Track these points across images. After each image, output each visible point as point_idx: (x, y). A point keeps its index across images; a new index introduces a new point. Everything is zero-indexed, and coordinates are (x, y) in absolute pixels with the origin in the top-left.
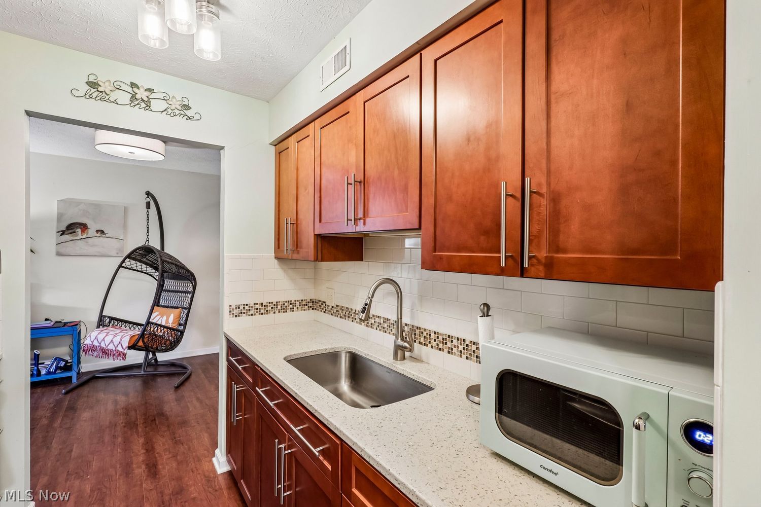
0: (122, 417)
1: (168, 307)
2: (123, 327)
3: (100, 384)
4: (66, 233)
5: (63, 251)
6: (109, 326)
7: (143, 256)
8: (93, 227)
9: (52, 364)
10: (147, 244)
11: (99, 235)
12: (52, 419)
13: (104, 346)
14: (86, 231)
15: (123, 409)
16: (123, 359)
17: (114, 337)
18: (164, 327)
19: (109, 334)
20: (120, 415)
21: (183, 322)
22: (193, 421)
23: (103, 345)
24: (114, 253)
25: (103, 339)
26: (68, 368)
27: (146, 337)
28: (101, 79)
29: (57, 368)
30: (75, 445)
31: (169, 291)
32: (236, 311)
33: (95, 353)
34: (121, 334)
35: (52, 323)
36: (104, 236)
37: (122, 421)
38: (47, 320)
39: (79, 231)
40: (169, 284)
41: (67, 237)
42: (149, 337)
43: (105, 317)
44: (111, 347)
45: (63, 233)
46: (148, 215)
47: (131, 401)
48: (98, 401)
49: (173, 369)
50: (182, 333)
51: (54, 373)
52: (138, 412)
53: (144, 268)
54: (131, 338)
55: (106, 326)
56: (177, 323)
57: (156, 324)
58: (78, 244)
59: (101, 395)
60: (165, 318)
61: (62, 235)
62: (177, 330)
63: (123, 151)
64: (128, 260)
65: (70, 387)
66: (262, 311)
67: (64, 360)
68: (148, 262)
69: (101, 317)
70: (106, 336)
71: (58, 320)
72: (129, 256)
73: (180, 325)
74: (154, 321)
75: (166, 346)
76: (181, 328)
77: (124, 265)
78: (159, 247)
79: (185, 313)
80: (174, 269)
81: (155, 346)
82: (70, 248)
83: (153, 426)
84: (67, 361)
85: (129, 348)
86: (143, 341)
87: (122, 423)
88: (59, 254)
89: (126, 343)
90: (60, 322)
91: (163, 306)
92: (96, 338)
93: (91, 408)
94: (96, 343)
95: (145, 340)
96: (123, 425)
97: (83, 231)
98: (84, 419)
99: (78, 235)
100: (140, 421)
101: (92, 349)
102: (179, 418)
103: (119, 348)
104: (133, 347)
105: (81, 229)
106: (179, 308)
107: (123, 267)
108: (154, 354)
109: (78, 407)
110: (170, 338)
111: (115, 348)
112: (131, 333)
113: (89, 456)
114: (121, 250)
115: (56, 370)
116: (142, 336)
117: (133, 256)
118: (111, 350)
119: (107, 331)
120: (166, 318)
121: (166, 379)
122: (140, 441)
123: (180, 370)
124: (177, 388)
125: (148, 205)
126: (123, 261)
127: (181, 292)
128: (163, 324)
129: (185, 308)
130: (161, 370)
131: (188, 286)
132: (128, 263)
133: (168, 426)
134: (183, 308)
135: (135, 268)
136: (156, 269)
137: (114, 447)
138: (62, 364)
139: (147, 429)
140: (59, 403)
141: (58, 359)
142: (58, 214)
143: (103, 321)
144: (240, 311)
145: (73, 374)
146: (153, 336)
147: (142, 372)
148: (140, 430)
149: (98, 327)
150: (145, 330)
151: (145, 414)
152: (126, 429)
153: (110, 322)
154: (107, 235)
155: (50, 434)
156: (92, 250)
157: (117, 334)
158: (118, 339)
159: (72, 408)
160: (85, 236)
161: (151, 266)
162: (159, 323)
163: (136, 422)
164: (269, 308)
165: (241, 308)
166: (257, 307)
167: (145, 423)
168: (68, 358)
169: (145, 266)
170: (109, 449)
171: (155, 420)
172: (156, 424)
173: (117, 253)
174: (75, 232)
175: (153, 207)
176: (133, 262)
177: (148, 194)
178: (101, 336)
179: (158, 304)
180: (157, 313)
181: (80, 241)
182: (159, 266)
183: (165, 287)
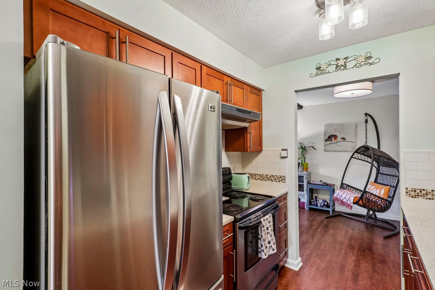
0: (347, 240)
1: (382, 184)
2: (354, 191)
3: (343, 219)
4: (328, 140)
5: (326, 149)
6: (346, 189)
7: (365, 151)
8: (340, 136)
9: (322, 203)
10: (366, 145)
11: (342, 140)
12: (318, 227)
13: (342, 199)
14: (336, 139)
15: (349, 236)
16: (351, 209)
17: (347, 195)
18: (376, 196)
19: (345, 193)
20: (347, 239)
21: (391, 196)
22: (390, 264)
24: (350, 150)
26: (328, 206)
27: (364, 199)
29: (324, 205)
30: (323, 244)
31: (383, 174)
32: (413, 193)
34: (350, 195)
35: (322, 183)
36: (345, 141)
37: (347, 243)
38: (321, 181)
39: (333, 139)
40: (383, 169)
41: (328, 142)
42: (366, 200)
43: (344, 184)
44: (345, 200)
45: (326, 140)
46: (366, 127)
47: (355, 234)
48: (338, 227)
49: (386, 226)
50: (391, 203)
51: (323, 207)
52: (357, 241)
53: (366, 158)
54: (355, 198)
55: (344, 189)
56: (387, 196)
57: (370, 193)
58: (333, 146)
59: (341, 225)
60: (378, 190)
61: (326, 141)
62: (387, 200)
63: (348, 94)
64: (356, 154)
65: (329, 216)
67: (327, 202)
68: (368, 155)
69: (342, 184)
70: (343, 194)
71: (325, 182)
72: (356, 152)
73: (389, 197)
74: (370, 191)
75: (378, 208)
76: (390, 199)
77: (354, 156)
79: (393, 190)
82: (330, 147)
83: (363, 254)
84: (328, 203)
85: (354, 203)
86: (362, 202)
87: (347, 244)
88: (325, 151)
89: (352, 200)
90: (326, 183)
91: (379, 183)
92: (339, 194)
93: (335, 229)
94: (338, 197)
95: (364, 202)
96: (347, 245)
97: (335, 139)
98: (330, 233)
99: (332, 141)
100: (356, 247)
101: (337, 199)
102: (380, 257)
103: (349, 202)
104: (356, 203)
105: (334, 138)
106: (389, 186)
107: (354, 158)
108: (374, 212)
109: (329, 226)
110: (381, 204)
111: (347, 202)
112: (356, 195)
113: (327, 252)
114: (354, 148)
115: (323, 206)
116: (361, 198)
117: (359, 151)
118: (345, 202)
119: (344, 192)
120: (380, 191)
121: (380, 230)
122: (353, 258)
123: (391, 227)
124: (386, 238)
125: (366, 121)
126: (353, 155)
127: (391, 175)
128: (377, 194)
129: (393, 187)
130: (379, 223)
131: (395, 172)
132: (356, 155)
133: (372, 259)
134: (391, 186)
135: (360, 159)
136: (371, 158)
137: (339, 254)
138: (326, 204)
139: (359, 253)
140: (322, 221)
141: (324, 201)
142: (325, 131)
143: (343, 186)
144: (417, 193)
145: (330, 210)
146: (369, 200)
147: (365, 221)
148: (355, 252)
149: (341, 189)
150: (362, 195)
151: (360, 245)
152: (348, 247)
153: (347, 187)
154: (346, 140)
155: (315, 234)
156: (339, 149)
157: (348, 194)
158: (349, 197)
159: (327, 226)
160: (336, 142)
162: (374, 193)
163: (354, 247)
165: (418, 191)
167: (359, 250)
168: (329, 202)
169: (366, 157)
170: (337, 253)
171: (365, 251)
172: (365, 253)
173: (352, 150)
174: (332, 140)
175: (370, 120)
176: (359, 155)
177: (366, 114)
178: (341, 194)
179: (376, 181)
180: (374, 187)
181: (334, 144)
182: (372, 156)
183: (380, 172)
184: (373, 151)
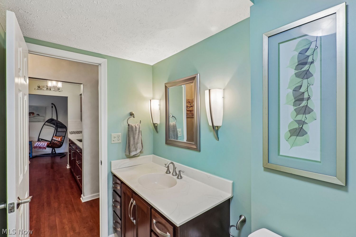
1: (59, 136)
2: (45, 142)
7: (51, 121)
8: (36, 113)
10: (52, 118)
11: (37, 116)
16: (45, 149)
17: (43, 144)
18: (57, 141)
21: (63, 140)
23: (39, 146)
24: (42, 121)
25: (40, 144)
28: (40, 86)
31: (59, 132)
32: (71, 133)
33: (37, 148)
39: (32, 115)
40: (59, 130)
43: (40, 139)
46: (52, 110)
50: (63, 143)
53: (51, 125)
54: (47, 143)
57: (54, 140)
60: (58, 139)
62: (61, 142)
64: (46, 123)
66: (78, 133)
68: (52, 123)
72: (47, 122)
73: (62, 141)
74: (54, 139)
75: (58, 146)
76: (62, 142)
77: (45, 124)
78: (56, 119)
79: (63, 138)
80: (61, 125)
81: (54, 146)
86: (51, 145)
89: (46, 145)
92: (38, 144)
95: (52, 144)
97: (33, 115)
101: (36, 147)
103: (44, 146)
104: (48, 146)
106: (61, 136)
107: (45, 125)
108: (55, 150)
110: (59, 144)
114: (44, 120)
116: (50, 143)
118: (42, 147)
119: (40, 142)
121: (57, 156)
124: (61, 157)
125: (52, 107)
126: (45, 123)
127: (63, 132)
128: (57, 140)
129: (64, 136)
131: (65, 130)
134: (63, 136)
135: (49, 125)
136: (55, 125)
144: (72, 133)
146: (54, 143)
147: (51, 155)
149: (38, 141)
150: (51, 141)
153: (41, 140)
154: (40, 116)
156: (35, 120)
160: (33, 116)
161: (53, 124)
164: (80, 132)
165: (73, 132)
166: (76, 132)
174: (30, 115)
175: (54, 107)
176: (48, 123)
177: (52, 104)
178: (39, 144)
179: (56, 136)
180: (55, 138)
181: (32, 118)
182: (56, 124)
183: (58, 131)
184: (56, 121)
